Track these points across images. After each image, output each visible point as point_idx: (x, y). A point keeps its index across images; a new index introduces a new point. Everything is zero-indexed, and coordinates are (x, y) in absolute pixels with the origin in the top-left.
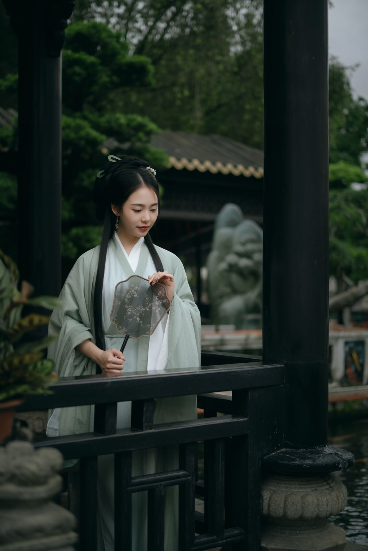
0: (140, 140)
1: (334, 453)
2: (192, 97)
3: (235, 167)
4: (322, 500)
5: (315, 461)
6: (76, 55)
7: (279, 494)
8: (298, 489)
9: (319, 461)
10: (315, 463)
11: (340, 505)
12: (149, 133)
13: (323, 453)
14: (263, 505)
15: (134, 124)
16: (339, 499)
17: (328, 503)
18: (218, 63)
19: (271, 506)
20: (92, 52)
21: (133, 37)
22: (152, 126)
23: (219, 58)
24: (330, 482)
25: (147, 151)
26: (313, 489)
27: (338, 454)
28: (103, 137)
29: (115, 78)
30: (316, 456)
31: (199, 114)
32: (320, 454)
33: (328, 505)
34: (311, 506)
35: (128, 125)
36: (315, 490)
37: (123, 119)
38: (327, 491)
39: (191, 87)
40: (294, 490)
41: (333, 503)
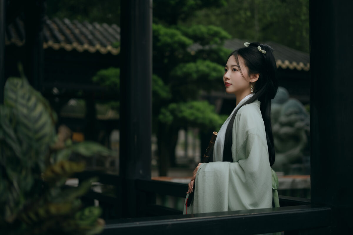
0: (216, 43)
2: (253, 16)
3: (283, 62)
12: (223, 39)
15: (211, 32)
22: (224, 33)
25: (220, 51)
31: (257, 28)
35: (208, 33)
37: (203, 29)
39: (252, 11)
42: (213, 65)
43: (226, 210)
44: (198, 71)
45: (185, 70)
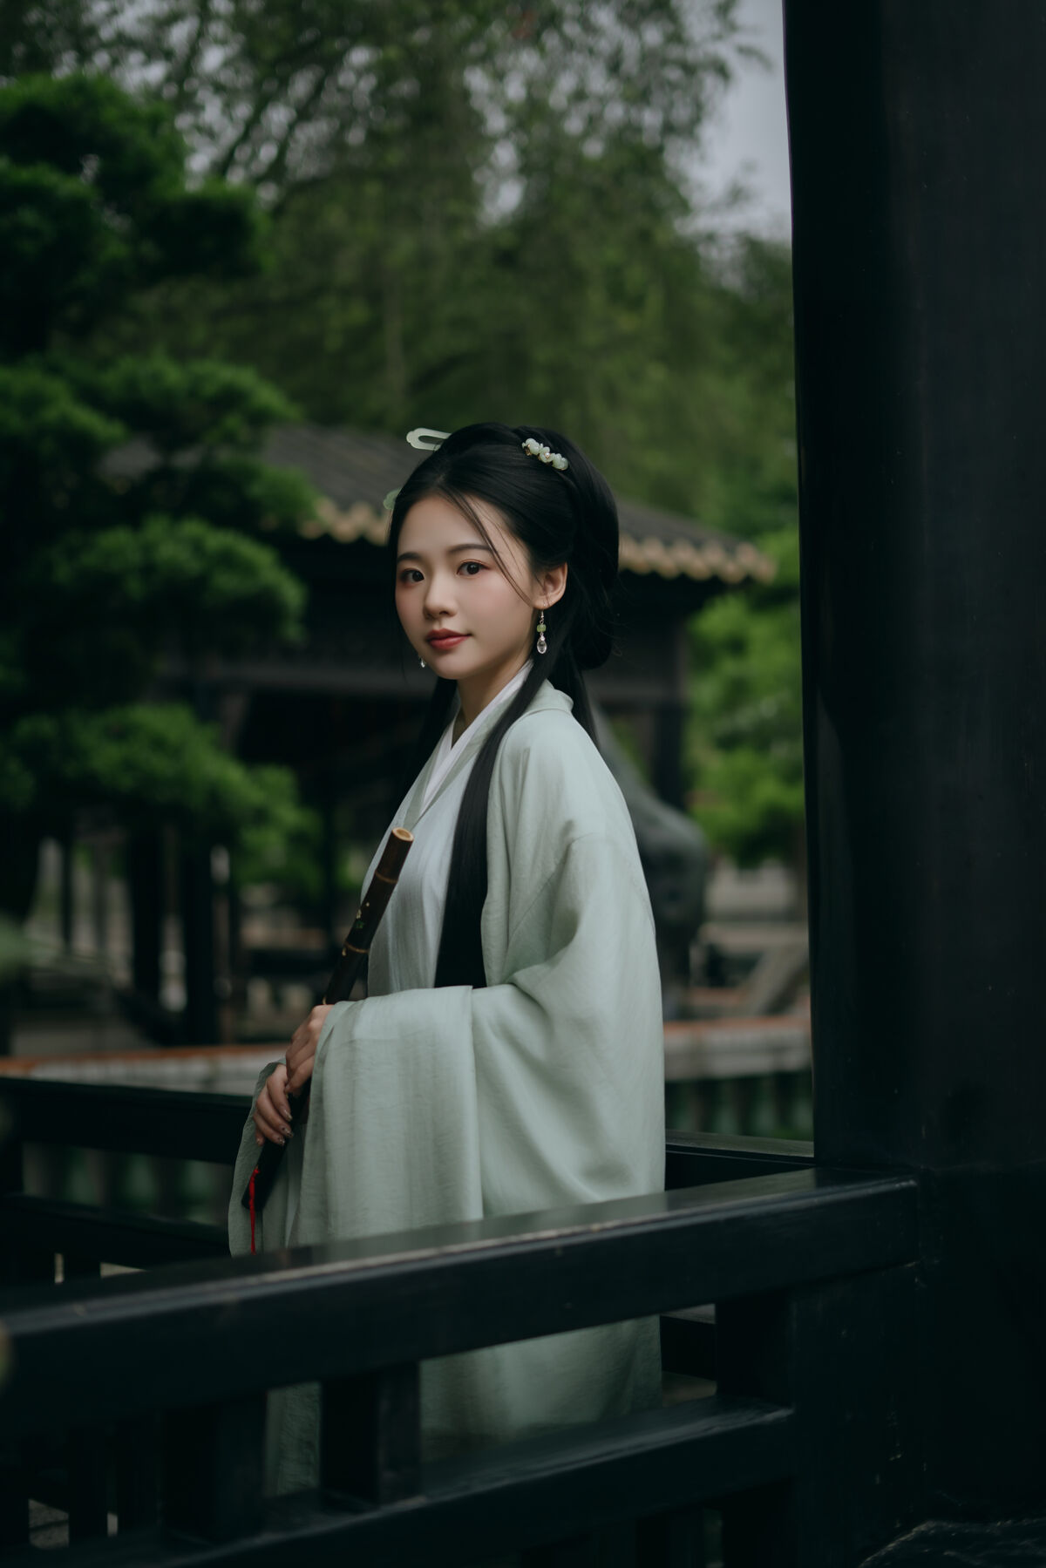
0: (230, 439)
6: (25, 175)
12: (260, 419)
15: (209, 389)
18: (453, 222)
22: (268, 396)
25: (250, 475)
28: (112, 431)
29: (149, 249)
31: (397, 377)
35: (193, 393)
37: (173, 375)
39: (374, 297)
42: (217, 540)
43: (474, 1213)
44: (148, 569)
45: (89, 560)
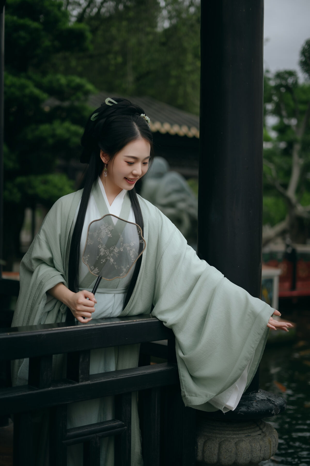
0: (78, 99)
1: (266, 399)
2: (124, 63)
3: (162, 125)
4: (255, 446)
5: (249, 408)
6: (22, 21)
7: (213, 441)
8: (232, 435)
9: (253, 408)
10: (249, 410)
11: (272, 450)
12: (87, 93)
13: (256, 400)
14: (197, 451)
15: (73, 84)
16: (271, 444)
17: (261, 449)
18: (148, 34)
19: (205, 453)
20: (36, 19)
21: (74, 9)
22: (89, 87)
23: (148, 29)
24: (262, 427)
25: (84, 109)
26: (246, 435)
27: (270, 400)
28: (44, 96)
29: (57, 43)
30: (249, 402)
31: (130, 78)
32: (253, 401)
33: (261, 451)
34: (244, 452)
35: (68, 85)
36: (248, 435)
37: (63, 80)
38: (260, 437)
39: (124, 55)
40: (227, 437)
41: (265, 449)
42: (74, 128)
44: (54, 136)
